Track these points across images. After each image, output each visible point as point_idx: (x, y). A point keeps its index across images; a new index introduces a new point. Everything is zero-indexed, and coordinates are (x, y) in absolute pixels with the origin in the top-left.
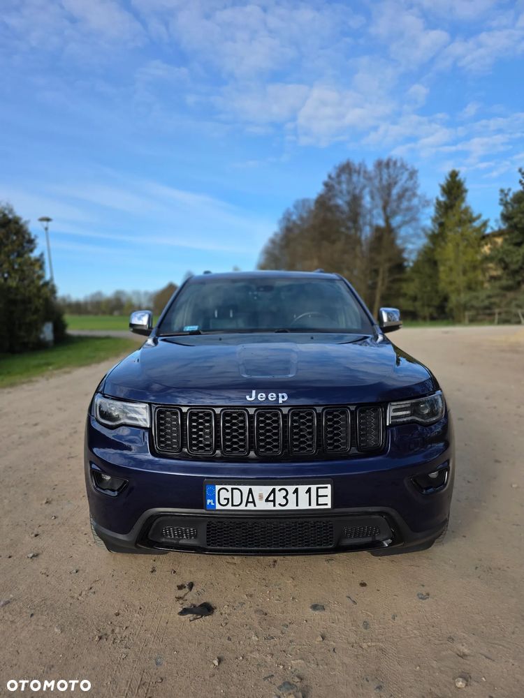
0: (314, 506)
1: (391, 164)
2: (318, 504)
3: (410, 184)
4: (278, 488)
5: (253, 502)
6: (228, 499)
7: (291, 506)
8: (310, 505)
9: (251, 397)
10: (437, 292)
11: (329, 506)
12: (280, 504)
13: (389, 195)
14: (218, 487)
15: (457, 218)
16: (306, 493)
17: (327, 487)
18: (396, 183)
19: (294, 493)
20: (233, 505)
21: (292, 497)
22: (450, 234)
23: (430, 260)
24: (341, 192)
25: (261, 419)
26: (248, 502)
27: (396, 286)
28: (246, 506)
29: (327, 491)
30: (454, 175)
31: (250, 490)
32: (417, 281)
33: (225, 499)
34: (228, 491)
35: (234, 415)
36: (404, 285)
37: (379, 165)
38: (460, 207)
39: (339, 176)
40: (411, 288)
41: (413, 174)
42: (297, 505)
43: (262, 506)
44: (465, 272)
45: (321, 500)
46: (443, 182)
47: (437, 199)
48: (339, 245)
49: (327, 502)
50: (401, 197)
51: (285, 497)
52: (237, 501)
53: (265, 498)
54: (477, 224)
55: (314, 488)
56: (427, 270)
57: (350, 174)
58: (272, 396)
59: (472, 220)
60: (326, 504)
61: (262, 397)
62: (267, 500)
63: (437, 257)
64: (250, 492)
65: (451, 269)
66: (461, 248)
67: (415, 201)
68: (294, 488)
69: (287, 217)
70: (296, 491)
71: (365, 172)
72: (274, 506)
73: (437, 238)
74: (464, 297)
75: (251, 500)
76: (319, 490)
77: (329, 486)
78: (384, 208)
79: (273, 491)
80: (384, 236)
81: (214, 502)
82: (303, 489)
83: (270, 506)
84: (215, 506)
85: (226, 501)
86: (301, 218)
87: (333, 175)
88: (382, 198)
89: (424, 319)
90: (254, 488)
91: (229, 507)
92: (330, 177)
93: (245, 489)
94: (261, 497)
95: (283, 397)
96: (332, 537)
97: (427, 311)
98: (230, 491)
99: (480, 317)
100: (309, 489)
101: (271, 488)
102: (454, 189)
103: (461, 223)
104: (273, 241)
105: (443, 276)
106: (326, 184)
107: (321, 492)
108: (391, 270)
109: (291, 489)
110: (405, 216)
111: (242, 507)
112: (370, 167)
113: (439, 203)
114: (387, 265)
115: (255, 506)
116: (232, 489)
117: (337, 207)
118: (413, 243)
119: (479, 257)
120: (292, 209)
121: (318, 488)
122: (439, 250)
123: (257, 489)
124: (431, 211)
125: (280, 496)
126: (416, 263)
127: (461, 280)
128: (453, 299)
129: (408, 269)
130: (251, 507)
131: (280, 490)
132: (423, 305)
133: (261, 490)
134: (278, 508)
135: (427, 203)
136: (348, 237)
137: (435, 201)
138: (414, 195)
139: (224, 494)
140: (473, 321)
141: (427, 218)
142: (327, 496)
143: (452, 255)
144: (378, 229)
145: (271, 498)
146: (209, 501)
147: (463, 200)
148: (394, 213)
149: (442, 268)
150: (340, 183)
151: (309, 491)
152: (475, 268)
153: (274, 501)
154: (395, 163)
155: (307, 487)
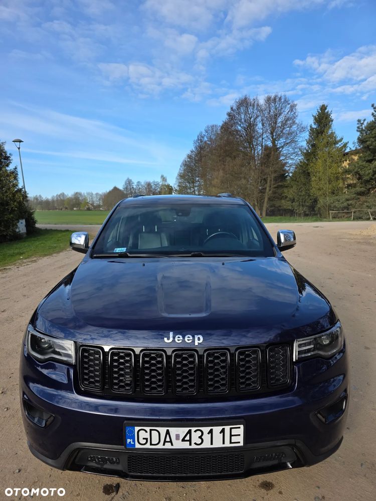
0: (227, 444)
1: (278, 100)
2: (231, 443)
3: (291, 115)
4: (193, 429)
5: (171, 442)
6: (147, 439)
7: (206, 445)
8: (224, 443)
9: (168, 339)
10: (309, 196)
11: (241, 444)
12: (195, 444)
13: (276, 123)
14: (137, 429)
15: (325, 141)
16: (220, 433)
17: (239, 428)
18: (280, 114)
19: (208, 433)
20: (151, 444)
21: (207, 437)
22: (320, 153)
23: (304, 171)
24: (240, 121)
25: (178, 360)
26: (165, 441)
27: (280, 191)
28: (164, 445)
29: (240, 430)
30: (323, 108)
31: (168, 431)
32: (295, 187)
33: (144, 439)
34: (146, 432)
35: (152, 355)
36: (286, 190)
37: (268, 99)
38: (327, 133)
39: (238, 108)
40: (290, 193)
41: (293, 107)
42: (212, 444)
43: (179, 445)
44: (330, 181)
45: (234, 439)
46: (315, 113)
47: (311, 126)
48: (238, 161)
49: (240, 440)
50: (284, 124)
51: (200, 437)
52: (155, 441)
53: (181, 438)
54: (339, 145)
55: (227, 428)
56: (303, 179)
57: (247, 107)
58: (188, 339)
59: (336, 143)
60: (239, 442)
61: (179, 339)
62: (183, 440)
63: (310, 170)
64: (168, 432)
65: (320, 180)
66: (328, 164)
67: (294, 128)
68: (209, 429)
69: (200, 139)
70: (211, 432)
71: (258, 105)
72: (190, 444)
73: (310, 155)
74: (329, 200)
75: (168, 439)
76: (232, 430)
77: (242, 426)
78: (272, 133)
79: (190, 432)
80: (272, 153)
81: (134, 441)
82: (217, 430)
83: (186, 445)
84: (134, 445)
85: (145, 441)
86: (211, 140)
87: (235, 108)
88: (270, 124)
89: (300, 215)
90: (171, 429)
91: (148, 446)
92: (232, 108)
93: (163, 430)
94: (177, 437)
95: (199, 339)
96: (243, 466)
97: (301, 210)
98: (149, 431)
99: (340, 215)
100: (223, 429)
101: (187, 429)
102: (323, 119)
103: (328, 144)
104: (189, 157)
105: (313, 184)
106: (229, 114)
107: (234, 432)
108: (276, 179)
109: (206, 430)
110: (287, 138)
111: (160, 446)
112: (262, 101)
113: (312, 129)
114: (273, 176)
115: (172, 445)
116: (151, 430)
117: (237, 131)
118: (292, 159)
119: (340, 170)
120: (204, 133)
121: (231, 429)
122: (312, 164)
123: (174, 431)
124: (306, 135)
125: (195, 437)
126: (295, 173)
127: (327, 188)
128: (321, 201)
129: (288, 178)
130: (168, 446)
131: (195, 431)
132: (299, 205)
133: (177, 431)
134: (194, 446)
135: (303, 129)
136: (245, 154)
137: (309, 128)
138: (294, 123)
139: (143, 435)
140: (336, 218)
141: (303, 140)
142: (239, 435)
143: (321, 169)
144: (267, 148)
145: (187, 438)
146: (129, 441)
147: (330, 127)
148: (279, 137)
149: (313, 179)
150: (239, 114)
151: (223, 431)
152: (337, 178)
153: (190, 441)
154: (280, 99)
155: (221, 428)
